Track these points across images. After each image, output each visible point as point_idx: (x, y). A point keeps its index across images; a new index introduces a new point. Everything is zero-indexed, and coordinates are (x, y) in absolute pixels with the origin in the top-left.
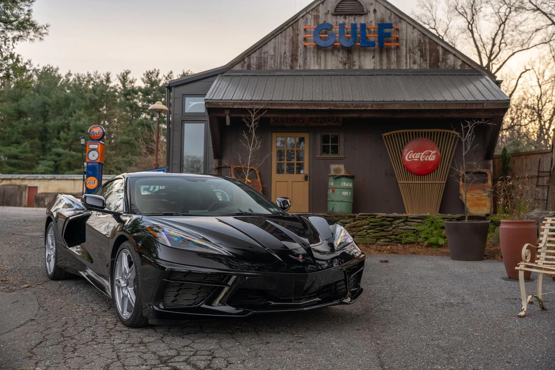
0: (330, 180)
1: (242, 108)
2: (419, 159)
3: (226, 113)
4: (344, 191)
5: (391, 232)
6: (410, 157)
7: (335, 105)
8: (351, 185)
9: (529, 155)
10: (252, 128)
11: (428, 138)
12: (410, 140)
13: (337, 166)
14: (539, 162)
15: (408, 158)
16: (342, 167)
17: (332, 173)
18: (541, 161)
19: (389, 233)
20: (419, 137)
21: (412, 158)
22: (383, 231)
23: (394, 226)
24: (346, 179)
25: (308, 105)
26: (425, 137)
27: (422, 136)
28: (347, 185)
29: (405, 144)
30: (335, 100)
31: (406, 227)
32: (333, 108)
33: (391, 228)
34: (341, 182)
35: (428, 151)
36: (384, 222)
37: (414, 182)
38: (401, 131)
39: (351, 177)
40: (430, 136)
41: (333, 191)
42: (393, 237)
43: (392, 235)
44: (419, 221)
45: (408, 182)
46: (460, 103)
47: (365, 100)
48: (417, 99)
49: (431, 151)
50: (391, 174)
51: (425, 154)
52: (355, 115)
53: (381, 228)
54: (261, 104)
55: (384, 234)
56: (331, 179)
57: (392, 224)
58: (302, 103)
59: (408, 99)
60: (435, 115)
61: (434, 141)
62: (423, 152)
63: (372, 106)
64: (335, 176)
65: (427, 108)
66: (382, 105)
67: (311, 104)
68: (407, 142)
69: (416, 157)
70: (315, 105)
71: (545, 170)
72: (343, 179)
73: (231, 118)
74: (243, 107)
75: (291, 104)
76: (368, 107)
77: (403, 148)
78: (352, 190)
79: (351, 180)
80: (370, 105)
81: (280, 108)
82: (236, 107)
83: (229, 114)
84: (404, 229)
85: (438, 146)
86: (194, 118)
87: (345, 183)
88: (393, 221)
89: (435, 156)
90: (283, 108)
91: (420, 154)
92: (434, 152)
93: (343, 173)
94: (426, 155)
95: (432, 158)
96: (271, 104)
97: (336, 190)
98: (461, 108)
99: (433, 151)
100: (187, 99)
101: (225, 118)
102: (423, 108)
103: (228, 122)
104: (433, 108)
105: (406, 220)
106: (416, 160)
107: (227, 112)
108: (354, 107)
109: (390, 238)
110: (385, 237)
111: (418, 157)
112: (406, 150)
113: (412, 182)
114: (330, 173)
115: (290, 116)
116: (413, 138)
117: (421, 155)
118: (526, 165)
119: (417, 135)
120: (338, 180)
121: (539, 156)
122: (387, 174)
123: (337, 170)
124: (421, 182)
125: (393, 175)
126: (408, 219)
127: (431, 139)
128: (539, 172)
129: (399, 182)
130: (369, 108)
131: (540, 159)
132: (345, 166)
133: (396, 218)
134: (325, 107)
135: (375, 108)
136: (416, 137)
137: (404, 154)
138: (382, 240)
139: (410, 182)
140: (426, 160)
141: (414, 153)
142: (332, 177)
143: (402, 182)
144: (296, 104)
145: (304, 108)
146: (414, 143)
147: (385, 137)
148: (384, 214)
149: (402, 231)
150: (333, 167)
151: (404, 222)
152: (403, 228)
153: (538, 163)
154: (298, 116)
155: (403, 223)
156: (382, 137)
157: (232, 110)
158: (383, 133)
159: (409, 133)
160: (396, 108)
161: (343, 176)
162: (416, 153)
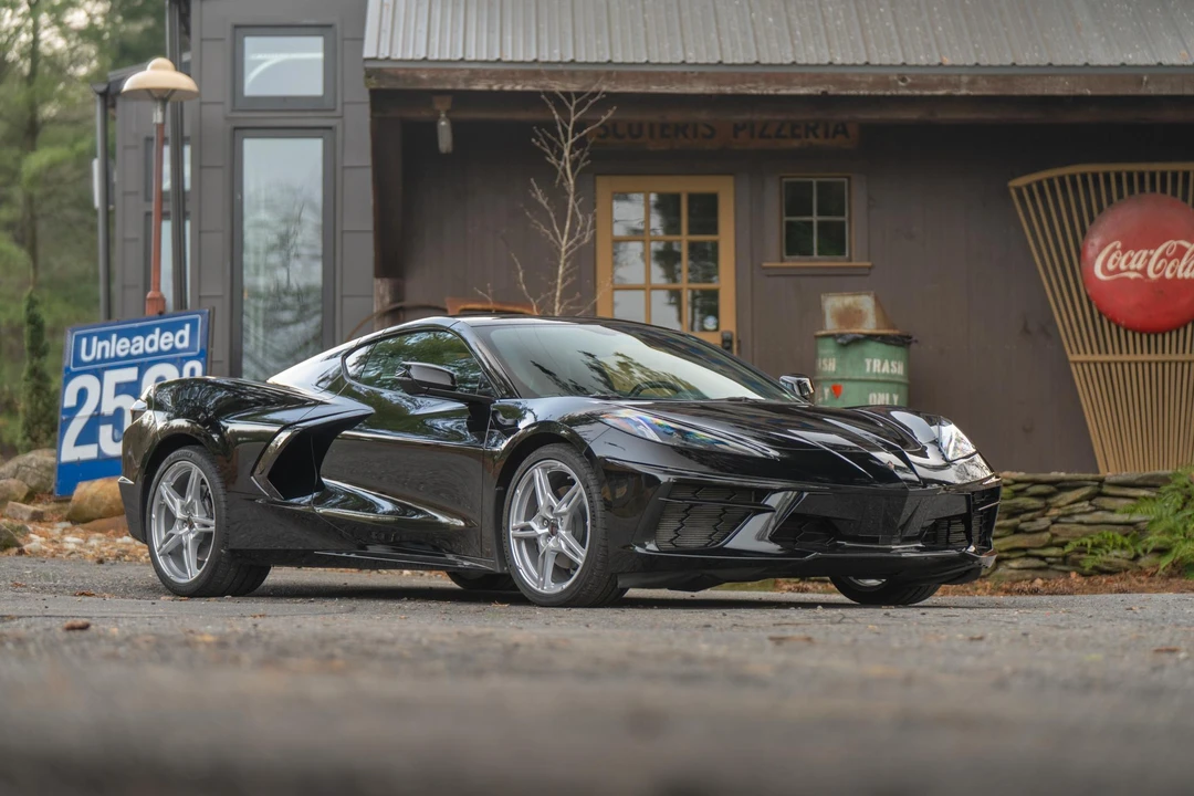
0: (822, 351)
1: (501, 92)
2: (1144, 271)
3: (438, 106)
4: (877, 391)
5: (1047, 536)
6: (1111, 267)
7: (840, 80)
8: (898, 369)
10: (564, 170)
11: (1174, 193)
12: (1110, 201)
13: (848, 300)
15: (1105, 270)
16: (866, 303)
17: (831, 326)
19: (1037, 536)
20: (1142, 190)
21: (1118, 270)
22: (1016, 530)
23: (1054, 512)
24: (882, 347)
25: (744, 78)
26: (1164, 190)
27: (1153, 189)
28: (886, 369)
29: (1092, 220)
30: (839, 60)
31: (1098, 516)
32: (832, 90)
33: (1043, 522)
34: (862, 358)
35: (1175, 243)
36: (1021, 501)
37: (1125, 357)
38: (1078, 169)
39: (898, 341)
41: (836, 388)
42: (1053, 551)
43: (1050, 545)
44: (1143, 493)
45: (1104, 358)
47: (947, 61)
48: (1131, 58)
49: (1185, 244)
50: (1041, 330)
51: (1163, 256)
52: (913, 115)
53: (1009, 522)
54: (573, 75)
55: (1019, 541)
56: (827, 349)
57: (1048, 507)
58: (719, 71)
59: (1102, 55)
62: (1156, 248)
63: (972, 82)
64: (841, 335)
65: (1166, 91)
66: (1008, 79)
67: (754, 78)
68: (1100, 209)
69: (1132, 266)
70: (768, 78)
72: (873, 347)
73: (456, 127)
74: (508, 88)
75: (683, 78)
76: (957, 86)
77: (1084, 232)
78: (903, 389)
79: (900, 351)
80: (965, 79)
81: (641, 89)
82: (481, 86)
83: (448, 112)
84: (1089, 524)
86: (283, 117)
87: (877, 363)
88: (1051, 495)
90: (654, 89)
91: (1145, 253)
93: (870, 325)
94: (1169, 260)
95: (1189, 269)
96: (609, 75)
97: (846, 387)
99: (1192, 242)
100: (250, 43)
101: (432, 127)
102: (1152, 90)
103: (445, 141)
104: (1188, 91)
105: (1099, 491)
106: (1132, 275)
107: (442, 106)
108: (911, 86)
109: (1042, 558)
110: (1024, 552)
111: (1140, 266)
112: (1096, 241)
113: (1118, 357)
114: (822, 325)
115: (674, 116)
116: (1120, 196)
117: (1149, 257)
119: (1136, 185)
120: (854, 353)
122: (1026, 331)
123: (849, 316)
124: (1153, 357)
125: (1048, 329)
126: (1106, 489)
127: (1184, 198)
129: (1072, 358)
130: (963, 92)
132: (876, 299)
133: (1061, 486)
134: (803, 85)
135: (984, 89)
136: (1131, 192)
137: (1090, 253)
138: (1014, 564)
139: (1110, 357)
140: (1169, 275)
141: (1124, 250)
142: (830, 342)
143: (1082, 357)
144: (701, 76)
145: (728, 90)
146: (1127, 214)
147: (1019, 190)
148: (1021, 475)
149: (1085, 528)
150: (833, 303)
151: (1089, 498)
152: (1086, 518)
154: (703, 116)
155: (1086, 504)
156: (1006, 191)
157: (462, 98)
158: (1014, 176)
159: (1107, 176)
160: (1058, 92)
161: (870, 337)
162: (1131, 253)
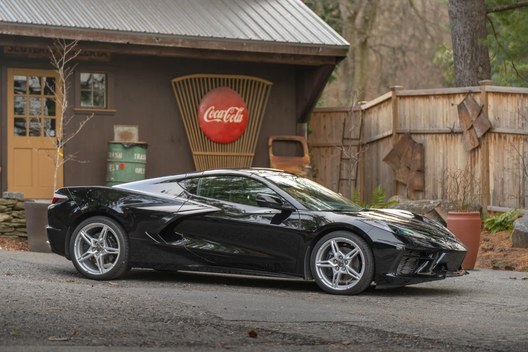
2: (222, 119)
4: (138, 167)
6: (210, 117)
7: (135, 38)
8: (144, 158)
9: (330, 112)
12: (209, 90)
13: (126, 129)
14: (344, 124)
15: (208, 118)
16: (134, 130)
17: (118, 139)
18: (346, 123)
20: (220, 86)
21: (213, 118)
26: (228, 86)
27: (224, 85)
28: (141, 158)
29: (202, 97)
30: (135, 30)
32: (131, 42)
34: (133, 153)
35: (234, 108)
38: (197, 76)
39: (144, 146)
40: (234, 85)
41: (122, 167)
45: (206, 153)
46: (291, 46)
48: (241, 37)
49: (237, 108)
51: (229, 113)
56: (119, 148)
58: (89, 31)
60: (255, 59)
61: (239, 92)
62: (227, 110)
63: (183, 42)
64: (125, 144)
65: (252, 50)
68: (205, 93)
69: (218, 116)
71: (353, 136)
72: (138, 149)
76: (177, 43)
77: (199, 103)
78: (144, 165)
79: (145, 150)
80: (180, 41)
85: (245, 101)
87: (138, 155)
89: (242, 116)
91: (223, 111)
92: (241, 110)
93: (135, 140)
94: (232, 115)
95: (238, 119)
97: (126, 165)
98: (293, 53)
99: (239, 108)
102: (247, 49)
104: (260, 51)
106: (218, 120)
108: (160, 42)
111: (221, 117)
112: (204, 106)
113: (210, 153)
114: (113, 139)
116: (212, 88)
117: (224, 113)
118: (325, 127)
119: (218, 83)
120: (130, 151)
121: (343, 116)
122: (172, 140)
123: (125, 135)
124: (223, 154)
127: (235, 89)
128: (343, 139)
129: (194, 153)
130: (180, 46)
131: (345, 120)
132: (138, 129)
134: (121, 39)
135: (188, 45)
136: (216, 87)
140: (231, 121)
141: (215, 110)
143: (197, 153)
147: (175, 83)
150: (119, 129)
153: (342, 126)
156: (171, 83)
159: (207, 79)
160: (214, 48)
161: (137, 145)
162: (217, 111)
